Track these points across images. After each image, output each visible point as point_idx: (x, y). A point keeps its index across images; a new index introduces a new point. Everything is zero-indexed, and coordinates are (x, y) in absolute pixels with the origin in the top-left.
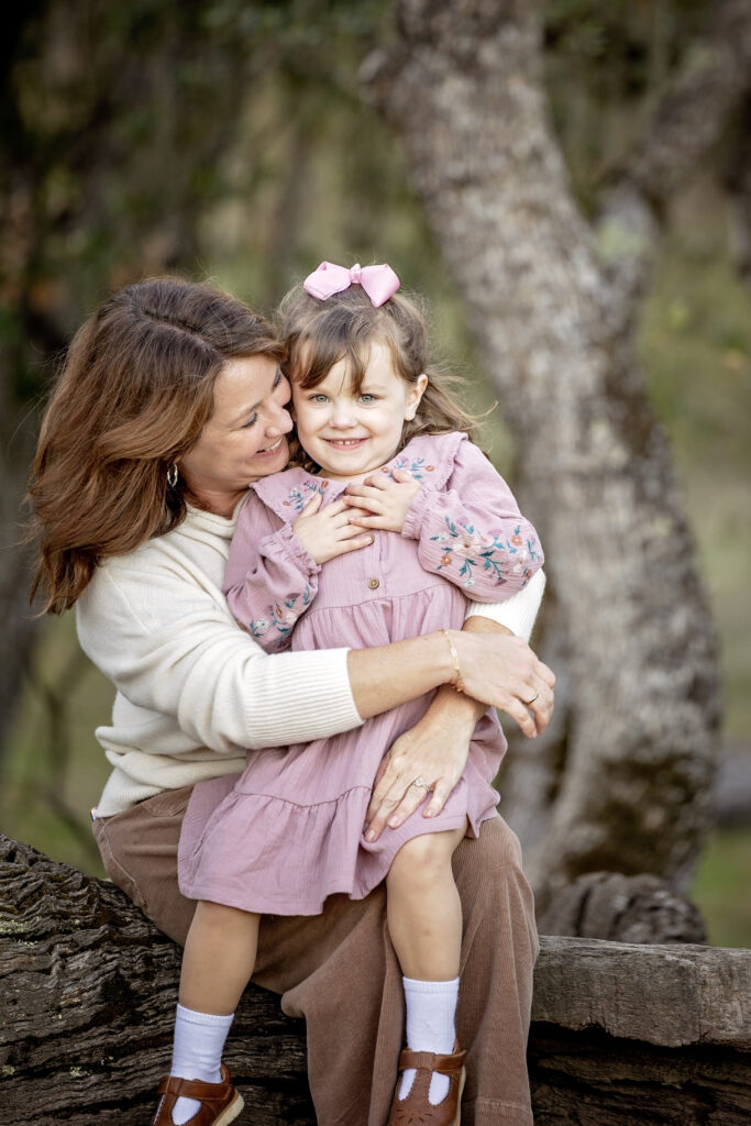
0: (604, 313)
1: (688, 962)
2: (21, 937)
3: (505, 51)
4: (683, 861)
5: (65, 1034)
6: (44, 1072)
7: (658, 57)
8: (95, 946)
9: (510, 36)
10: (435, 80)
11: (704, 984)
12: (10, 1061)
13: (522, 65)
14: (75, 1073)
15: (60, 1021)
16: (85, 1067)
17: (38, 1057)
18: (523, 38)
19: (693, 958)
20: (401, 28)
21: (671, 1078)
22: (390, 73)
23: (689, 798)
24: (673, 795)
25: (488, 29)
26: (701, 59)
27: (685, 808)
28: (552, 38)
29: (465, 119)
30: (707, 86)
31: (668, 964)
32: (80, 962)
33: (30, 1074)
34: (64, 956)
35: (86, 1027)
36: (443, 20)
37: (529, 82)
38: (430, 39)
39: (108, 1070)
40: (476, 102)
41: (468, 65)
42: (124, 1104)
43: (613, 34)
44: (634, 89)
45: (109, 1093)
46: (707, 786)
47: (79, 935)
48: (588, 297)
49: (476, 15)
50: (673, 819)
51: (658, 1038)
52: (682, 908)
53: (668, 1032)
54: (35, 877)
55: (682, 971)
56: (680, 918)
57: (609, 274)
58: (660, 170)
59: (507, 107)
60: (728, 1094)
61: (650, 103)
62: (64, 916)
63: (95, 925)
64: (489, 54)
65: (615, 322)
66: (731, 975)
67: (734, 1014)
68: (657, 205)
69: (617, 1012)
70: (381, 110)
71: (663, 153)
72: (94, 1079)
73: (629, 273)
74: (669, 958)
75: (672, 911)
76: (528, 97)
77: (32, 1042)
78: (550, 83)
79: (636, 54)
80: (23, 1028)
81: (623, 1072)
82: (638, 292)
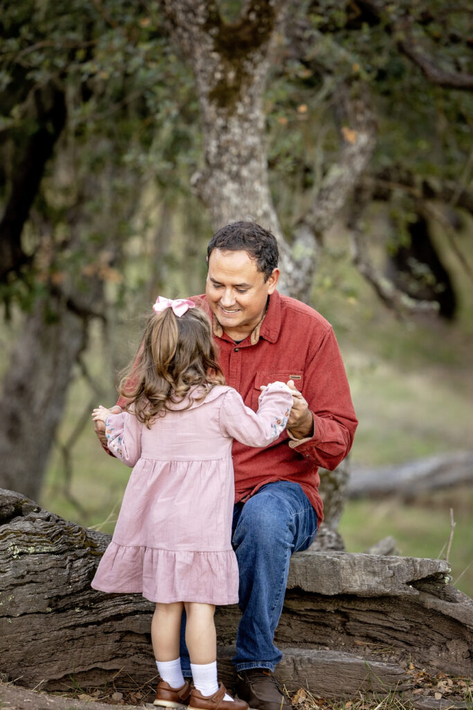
0: (296, 282)
1: (336, 559)
2: (53, 553)
3: (251, 171)
4: (334, 515)
5: (72, 594)
6: (64, 610)
7: (318, 172)
8: (85, 556)
9: (254, 164)
10: (223, 184)
11: (343, 568)
12: (50, 606)
13: (259, 176)
14: (77, 610)
15: (70, 589)
16: (82, 608)
17: (61, 604)
18: (260, 165)
19: (338, 557)
20: (207, 162)
21: (330, 608)
22: (203, 181)
23: (336, 488)
24: (330, 487)
25: (244, 162)
26: (335, 172)
27: (335, 493)
28: (271, 165)
29: (235, 200)
30: (338, 183)
31: (328, 560)
32: (78, 563)
33: (58, 611)
34: (71, 561)
35: (81, 591)
36: (225, 158)
37: (262, 184)
38: (220, 166)
39: (91, 609)
40: (240, 193)
41: (236, 177)
42: (98, 623)
43: (298, 161)
44: (307, 185)
45: (92, 618)
46: (344, 483)
47: (77, 552)
48: (289, 274)
49: (239, 156)
50: (329, 497)
51: (324, 592)
52: (334, 535)
53: (328, 589)
54: (58, 528)
55: (333, 563)
56: (333, 540)
57: (298, 265)
58: (319, 219)
59: (253, 195)
60: (354, 614)
61: (315, 191)
62: (72, 544)
63: (84, 547)
64: (245, 172)
65: (301, 285)
66: (355, 564)
67: (356, 581)
68: (318, 235)
69: (306, 580)
70: (200, 197)
71: (321, 213)
72: (85, 612)
73: (307, 264)
74: (328, 557)
75: (330, 537)
76: (262, 190)
77: (59, 597)
78: (270, 183)
79: (308, 170)
80: (55, 592)
81: (309, 605)
82: (310, 272)
